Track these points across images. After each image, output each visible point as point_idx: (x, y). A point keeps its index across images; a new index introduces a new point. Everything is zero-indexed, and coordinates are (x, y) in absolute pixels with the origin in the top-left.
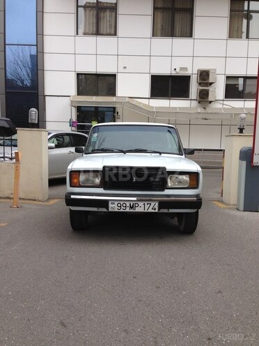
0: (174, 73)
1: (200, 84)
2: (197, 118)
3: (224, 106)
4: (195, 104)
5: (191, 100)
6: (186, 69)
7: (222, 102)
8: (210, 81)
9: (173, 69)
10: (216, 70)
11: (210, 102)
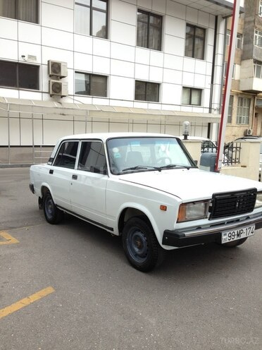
0: (21, 60)
1: (50, 76)
2: (55, 114)
3: (75, 102)
4: (46, 97)
5: (42, 92)
6: (34, 58)
7: (72, 97)
8: (62, 75)
9: (20, 56)
10: (66, 63)
11: (62, 97)
